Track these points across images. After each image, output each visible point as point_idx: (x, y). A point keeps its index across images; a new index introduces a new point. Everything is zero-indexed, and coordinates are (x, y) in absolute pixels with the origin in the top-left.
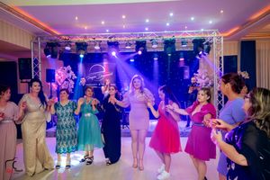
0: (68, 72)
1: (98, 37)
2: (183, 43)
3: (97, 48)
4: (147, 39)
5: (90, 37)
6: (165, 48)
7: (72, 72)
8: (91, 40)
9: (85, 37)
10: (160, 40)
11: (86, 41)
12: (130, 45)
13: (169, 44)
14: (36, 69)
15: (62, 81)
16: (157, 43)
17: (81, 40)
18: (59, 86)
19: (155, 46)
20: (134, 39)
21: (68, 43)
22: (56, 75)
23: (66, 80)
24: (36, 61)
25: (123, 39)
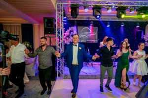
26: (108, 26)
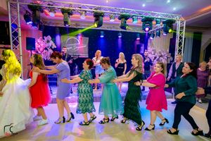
0: (48, 42)
3: (83, 17)
7: (52, 42)
14: (15, 34)
15: (41, 49)
19: (135, 22)
22: (36, 43)
23: (46, 49)
24: (15, 26)
26: (102, 36)
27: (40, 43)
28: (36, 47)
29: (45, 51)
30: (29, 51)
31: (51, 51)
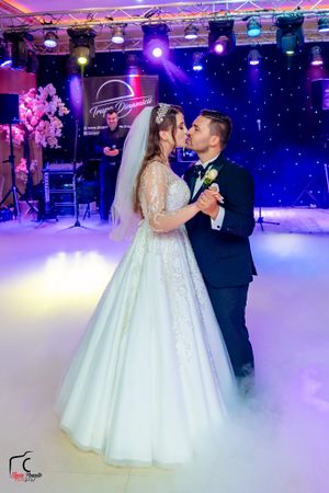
0: (49, 99)
1: (120, 14)
2: (321, 24)
4: (236, 15)
5: (101, 14)
6: (279, 37)
7: (57, 101)
8: (104, 21)
9: (89, 16)
10: (267, 18)
11: (91, 25)
12: (196, 31)
13: (289, 26)
15: (34, 120)
16: (259, 26)
17: (81, 22)
18: (27, 134)
20: (204, 17)
21: (51, 32)
22: (22, 106)
23: (45, 118)
25: (178, 18)
27: (30, 105)
28: (22, 114)
29: (42, 124)
30: (6, 128)
31: (57, 124)
